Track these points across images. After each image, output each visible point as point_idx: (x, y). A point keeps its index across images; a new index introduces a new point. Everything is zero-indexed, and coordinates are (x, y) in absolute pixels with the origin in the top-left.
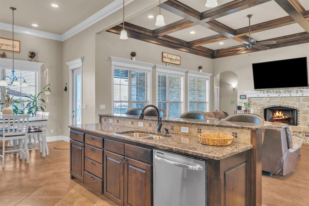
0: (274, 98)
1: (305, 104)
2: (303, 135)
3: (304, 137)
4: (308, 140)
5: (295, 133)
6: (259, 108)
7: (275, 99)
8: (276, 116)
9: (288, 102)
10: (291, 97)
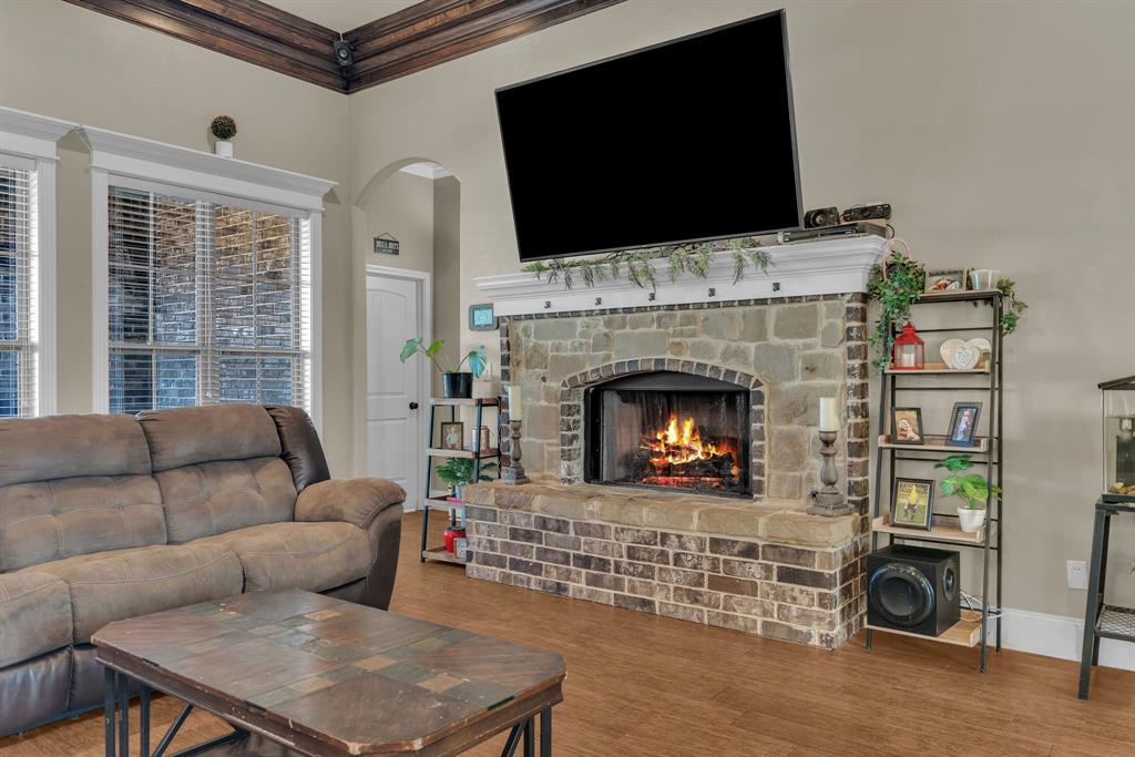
0: (627, 316)
1: (791, 352)
2: (768, 569)
3: (773, 587)
4: (794, 607)
5: (722, 557)
6: (553, 385)
7: (635, 326)
8: (666, 445)
9: (703, 338)
10: (716, 305)
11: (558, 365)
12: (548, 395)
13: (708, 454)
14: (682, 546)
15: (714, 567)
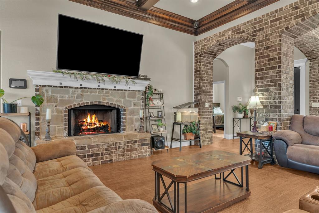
0: (89, 90)
1: (131, 101)
2: (139, 144)
3: (140, 148)
5: (129, 145)
6: (61, 108)
7: (91, 92)
8: (87, 123)
9: (111, 97)
10: (115, 90)
11: (62, 102)
12: (58, 111)
13: (100, 125)
14: (120, 144)
15: (128, 147)
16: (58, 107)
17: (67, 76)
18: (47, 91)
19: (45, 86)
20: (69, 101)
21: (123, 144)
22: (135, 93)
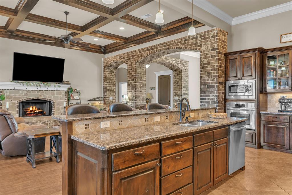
0: (31, 91)
1: (58, 97)
7: (32, 92)
8: (30, 110)
9: (45, 95)
10: (48, 90)
11: (15, 98)
12: (13, 103)
13: (39, 111)
14: (50, 122)
15: (55, 123)
16: (12, 101)
17: (18, 84)
18: (6, 92)
19: (5, 90)
20: (19, 98)
21: (52, 122)
22: (61, 92)
